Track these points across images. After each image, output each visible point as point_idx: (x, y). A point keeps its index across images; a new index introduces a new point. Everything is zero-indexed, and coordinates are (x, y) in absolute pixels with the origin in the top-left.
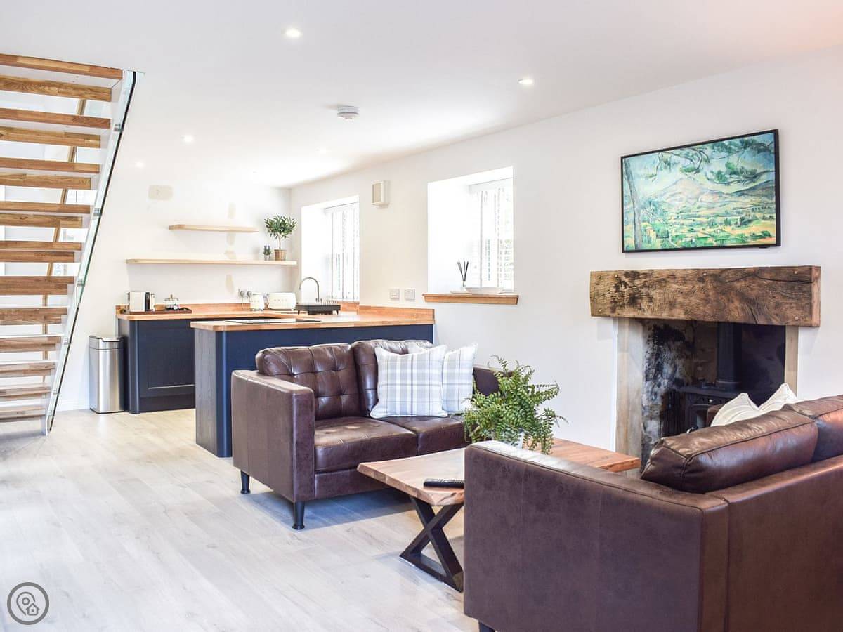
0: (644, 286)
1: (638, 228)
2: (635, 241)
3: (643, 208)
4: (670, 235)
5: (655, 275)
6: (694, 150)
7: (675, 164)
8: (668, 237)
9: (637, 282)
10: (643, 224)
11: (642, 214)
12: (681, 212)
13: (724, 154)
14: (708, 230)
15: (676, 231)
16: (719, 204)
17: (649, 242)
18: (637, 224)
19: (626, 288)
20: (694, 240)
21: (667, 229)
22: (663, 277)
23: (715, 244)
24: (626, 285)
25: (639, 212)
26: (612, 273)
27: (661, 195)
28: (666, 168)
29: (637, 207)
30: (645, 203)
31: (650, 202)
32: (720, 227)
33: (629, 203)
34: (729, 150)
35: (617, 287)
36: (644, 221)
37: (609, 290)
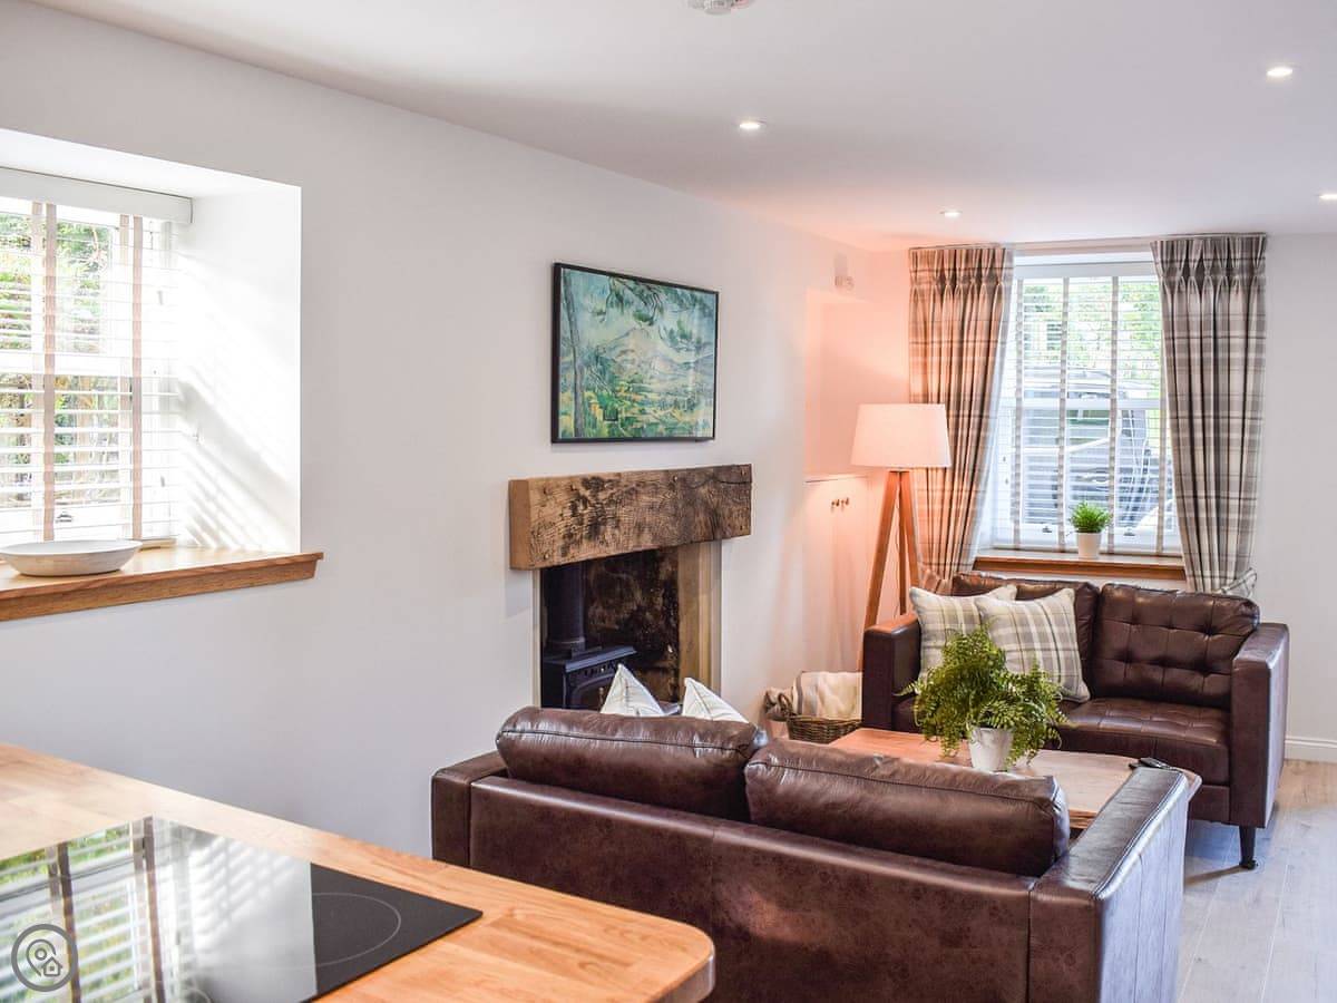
0: (610, 501)
1: (580, 400)
2: (576, 421)
3: (588, 366)
4: (619, 416)
5: (623, 482)
6: (649, 289)
7: (628, 302)
8: (617, 419)
9: (602, 496)
10: (588, 394)
11: (586, 376)
12: (633, 382)
13: (676, 307)
14: (660, 413)
15: (626, 411)
16: (670, 377)
17: (594, 426)
18: (579, 392)
19: (586, 508)
20: (645, 426)
21: (617, 405)
22: (634, 485)
23: (665, 434)
24: (585, 501)
25: (582, 371)
26: (564, 483)
27: (611, 349)
28: (618, 305)
29: (579, 362)
30: (590, 358)
31: (597, 357)
32: (670, 410)
33: (568, 354)
34: (681, 304)
35: (574, 508)
36: (588, 389)
37: (561, 515)
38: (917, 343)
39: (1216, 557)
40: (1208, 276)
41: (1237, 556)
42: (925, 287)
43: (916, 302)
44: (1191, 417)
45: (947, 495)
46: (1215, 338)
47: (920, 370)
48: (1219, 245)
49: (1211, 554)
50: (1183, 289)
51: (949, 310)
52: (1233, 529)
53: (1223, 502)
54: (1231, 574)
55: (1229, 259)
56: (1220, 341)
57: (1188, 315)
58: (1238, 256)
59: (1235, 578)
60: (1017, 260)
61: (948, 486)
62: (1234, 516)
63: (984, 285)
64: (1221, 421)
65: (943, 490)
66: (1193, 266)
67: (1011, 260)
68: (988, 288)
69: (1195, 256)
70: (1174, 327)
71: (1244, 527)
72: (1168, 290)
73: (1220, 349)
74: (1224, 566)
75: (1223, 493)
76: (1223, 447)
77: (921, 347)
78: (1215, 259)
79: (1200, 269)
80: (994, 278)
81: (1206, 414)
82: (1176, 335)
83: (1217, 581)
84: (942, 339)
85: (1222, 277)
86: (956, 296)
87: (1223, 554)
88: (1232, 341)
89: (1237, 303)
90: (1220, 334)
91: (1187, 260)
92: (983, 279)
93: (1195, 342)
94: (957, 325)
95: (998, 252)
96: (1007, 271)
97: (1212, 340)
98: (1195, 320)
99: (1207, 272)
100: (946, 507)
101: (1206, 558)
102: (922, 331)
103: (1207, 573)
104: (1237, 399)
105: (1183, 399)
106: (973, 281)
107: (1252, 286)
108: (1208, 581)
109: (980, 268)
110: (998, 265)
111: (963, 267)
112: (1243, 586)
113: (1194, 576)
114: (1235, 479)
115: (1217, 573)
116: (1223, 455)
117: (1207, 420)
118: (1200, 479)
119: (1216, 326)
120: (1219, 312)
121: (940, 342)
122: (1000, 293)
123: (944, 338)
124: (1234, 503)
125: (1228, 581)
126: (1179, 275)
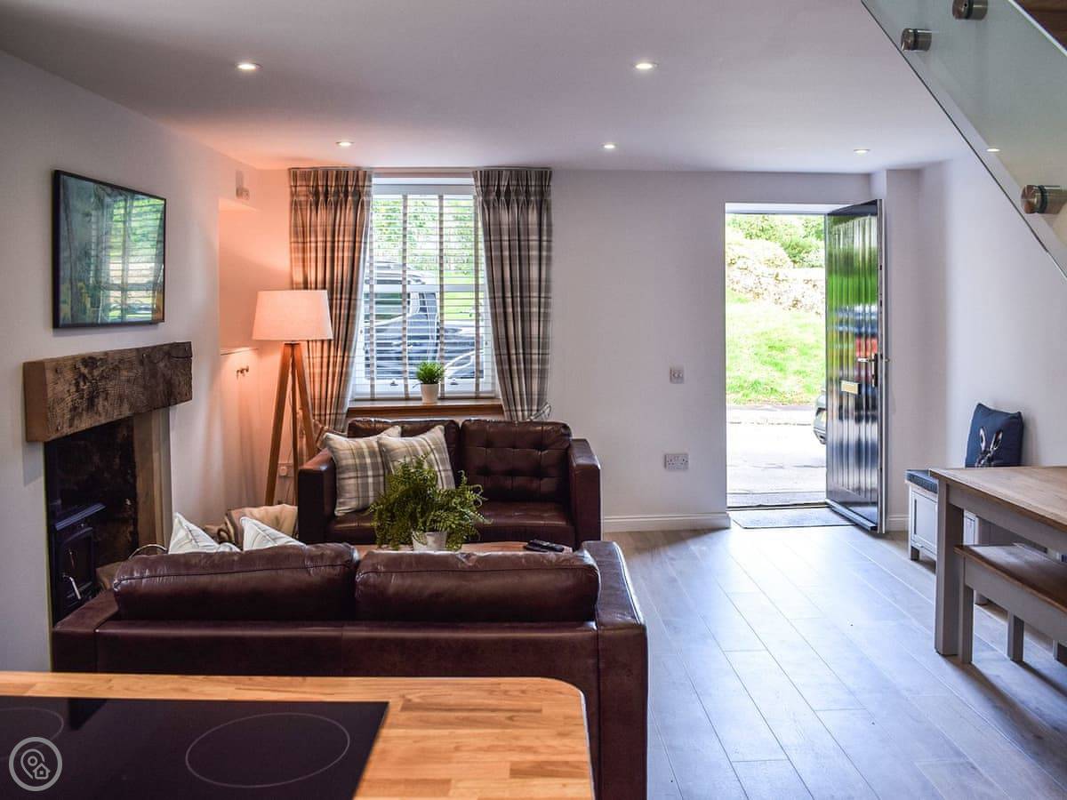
0: (102, 377)
1: (75, 290)
2: (72, 309)
3: (80, 260)
5: (110, 360)
7: (107, 206)
8: (99, 306)
9: (96, 373)
10: (80, 284)
11: (78, 269)
17: (85, 313)
18: (74, 283)
19: (85, 384)
22: (117, 363)
24: (85, 378)
25: (75, 264)
26: (70, 362)
28: (100, 208)
29: (74, 257)
30: (81, 253)
31: (84, 252)
33: (66, 249)
35: (77, 384)
36: (80, 281)
37: (68, 391)
38: (298, 242)
39: (525, 396)
40: (513, 197)
41: (539, 395)
42: (303, 199)
43: (296, 210)
44: (504, 297)
45: (325, 360)
46: (519, 241)
47: (301, 264)
48: (520, 175)
49: (521, 395)
50: (496, 205)
51: (322, 217)
52: (535, 375)
53: (528, 357)
54: (535, 408)
55: (527, 185)
56: (522, 243)
57: (500, 225)
58: (533, 183)
59: (538, 410)
60: (375, 180)
61: (325, 354)
62: (535, 367)
63: (350, 198)
64: (525, 300)
65: (322, 357)
66: (503, 189)
67: (370, 181)
68: (353, 201)
69: (505, 183)
70: (491, 232)
71: (543, 374)
72: (486, 207)
73: (523, 248)
74: (530, 402)
75: (528, 351)
76: (527, 318)
77: (300, 245)
78: (518, 185)
79: (508, 192)
80: (358, 194)
81: (515, 295)
82: (492, 238)
83: (526, 413)
84: (317, 241)
85: (522, 198)
86: (328, 207)
87: (529, 393)
88: (531, 243)
89: (533, 217)
90: (522, 238)
91: (499, 186)
92: (350, 194)
93: (506, 244)
94: (329, 229)
95: (361, 173)
96: (368, 188)
97: (517, 242)
98: (505, 227)
99: (513, 194)
100: (325, 370)
101: (518, 397)
102: (301, 233)
103: (519, 408)
104: (535, 284)
105: (498, 284)
106: (342, 195)
107: (543, 206)
108: (520, 413)
109: (347, 186)
110: (361, 183)
111: (334, 184)
112: (543, 415)
113: (510, 411)
114: (535, 340)
115: (526, 408)
116: (527, 324)
117: (515, 299)
118: (512, 340)
119: (519, 231)
120: (521, 223)
121: (317, 242)
122: (362, 205)
123: (320, 239)
124: (535, 357)
125: (534, 413)
126: (492, 197)
